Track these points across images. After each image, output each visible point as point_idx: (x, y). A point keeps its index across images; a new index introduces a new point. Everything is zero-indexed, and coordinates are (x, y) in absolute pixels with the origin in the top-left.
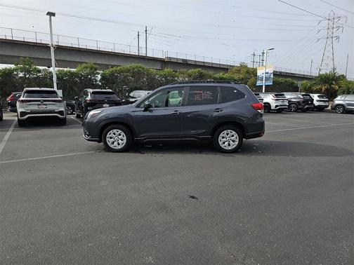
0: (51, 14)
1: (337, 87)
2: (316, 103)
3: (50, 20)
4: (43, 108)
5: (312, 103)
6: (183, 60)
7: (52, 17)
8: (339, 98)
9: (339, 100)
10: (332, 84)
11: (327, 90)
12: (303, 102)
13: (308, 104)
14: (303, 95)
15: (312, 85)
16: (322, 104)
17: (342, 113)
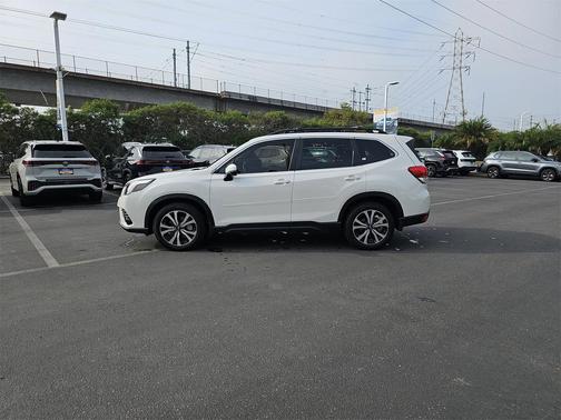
0: (59, 16)
1: (487, 141)
2: (461, 164)
3: (56, 26)
4: (66, 174)
5: (456, 164)
6: (249, 97)
7: (59, 21)
8: (492, 155)
9: (491, 159)
10: (480, 135)
11: (473, 144)
12: (445, 162)
13: (451, 165)
14: (443, 152)
15: (451, 138)
16: (468, 164)
17: (497, 177)
